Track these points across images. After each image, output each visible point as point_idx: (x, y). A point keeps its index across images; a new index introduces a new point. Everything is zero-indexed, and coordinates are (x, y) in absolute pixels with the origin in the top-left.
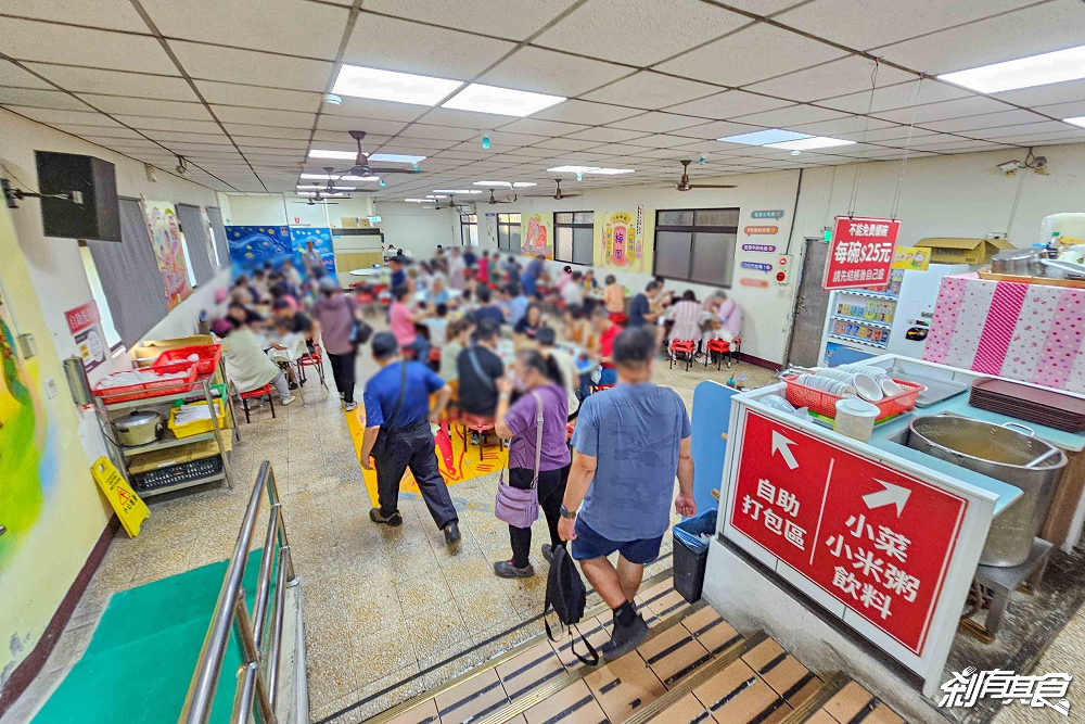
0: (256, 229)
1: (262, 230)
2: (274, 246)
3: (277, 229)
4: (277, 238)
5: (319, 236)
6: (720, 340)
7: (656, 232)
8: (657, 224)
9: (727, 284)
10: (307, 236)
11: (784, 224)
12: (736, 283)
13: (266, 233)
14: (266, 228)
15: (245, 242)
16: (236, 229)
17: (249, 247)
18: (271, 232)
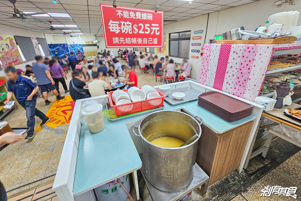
0: (57, 45)
1: (59, 45)
2: (63, 50)
3: (64, 45)
4: (64, 47)
5: (79, 47)
6: (183, 76)
7: (169, 41)
8: (169, 38)
9: (187, 57)
10: (75, 47)
11: (203, 35)
12: (190, 57)
13: (61, 46)
14: (61, 44)
15: (55, 49)
16: (51, 45)
17: (56, 50)
18: (62, 45)
